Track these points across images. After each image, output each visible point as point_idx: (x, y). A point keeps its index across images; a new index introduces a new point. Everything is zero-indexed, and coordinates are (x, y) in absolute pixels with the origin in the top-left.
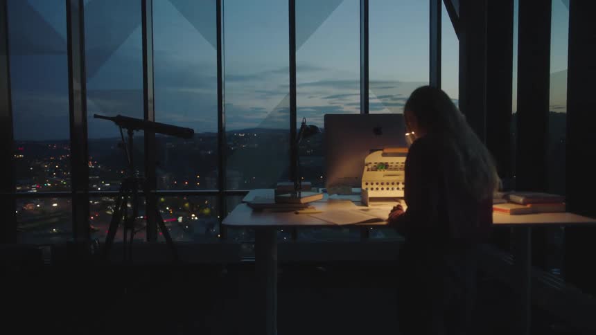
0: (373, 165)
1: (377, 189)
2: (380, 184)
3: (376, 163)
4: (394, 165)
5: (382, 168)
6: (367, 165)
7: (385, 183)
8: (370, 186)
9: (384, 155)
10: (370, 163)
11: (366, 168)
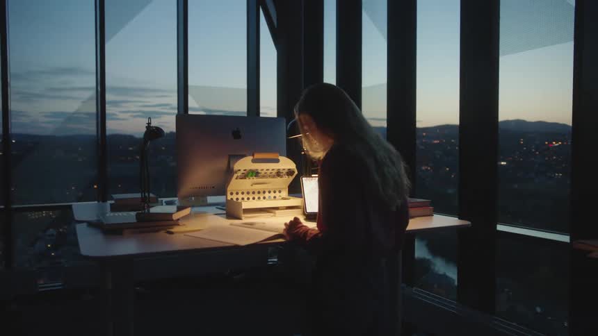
0: (242, 171)
1: (248, 199)
2: (251, 193)
3: (245, 170)
4: (263, 172)
5: (252, 176)
6: (236, 172)
7: (256, 192)
8: (240, 196)
9: (254, 161)
10: (239, 170)
11: (235, 176)
